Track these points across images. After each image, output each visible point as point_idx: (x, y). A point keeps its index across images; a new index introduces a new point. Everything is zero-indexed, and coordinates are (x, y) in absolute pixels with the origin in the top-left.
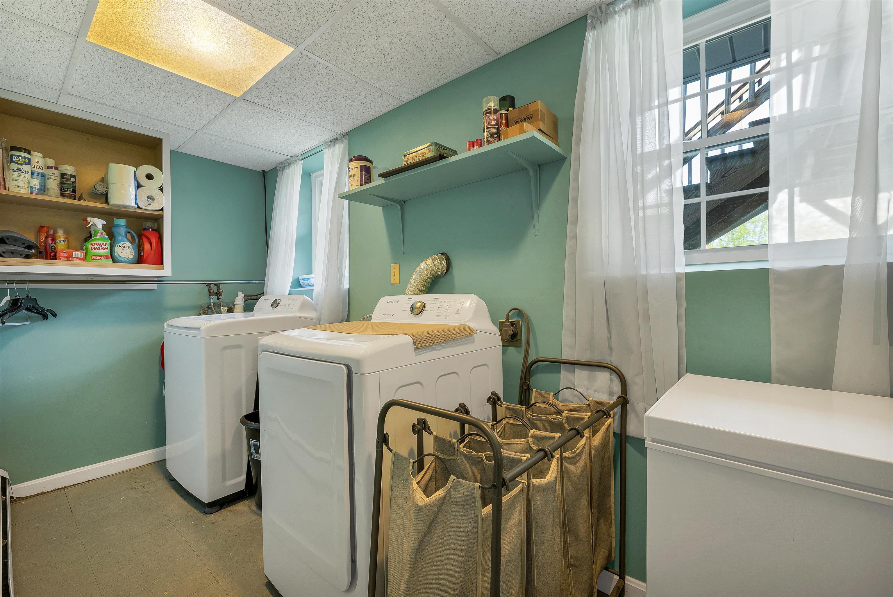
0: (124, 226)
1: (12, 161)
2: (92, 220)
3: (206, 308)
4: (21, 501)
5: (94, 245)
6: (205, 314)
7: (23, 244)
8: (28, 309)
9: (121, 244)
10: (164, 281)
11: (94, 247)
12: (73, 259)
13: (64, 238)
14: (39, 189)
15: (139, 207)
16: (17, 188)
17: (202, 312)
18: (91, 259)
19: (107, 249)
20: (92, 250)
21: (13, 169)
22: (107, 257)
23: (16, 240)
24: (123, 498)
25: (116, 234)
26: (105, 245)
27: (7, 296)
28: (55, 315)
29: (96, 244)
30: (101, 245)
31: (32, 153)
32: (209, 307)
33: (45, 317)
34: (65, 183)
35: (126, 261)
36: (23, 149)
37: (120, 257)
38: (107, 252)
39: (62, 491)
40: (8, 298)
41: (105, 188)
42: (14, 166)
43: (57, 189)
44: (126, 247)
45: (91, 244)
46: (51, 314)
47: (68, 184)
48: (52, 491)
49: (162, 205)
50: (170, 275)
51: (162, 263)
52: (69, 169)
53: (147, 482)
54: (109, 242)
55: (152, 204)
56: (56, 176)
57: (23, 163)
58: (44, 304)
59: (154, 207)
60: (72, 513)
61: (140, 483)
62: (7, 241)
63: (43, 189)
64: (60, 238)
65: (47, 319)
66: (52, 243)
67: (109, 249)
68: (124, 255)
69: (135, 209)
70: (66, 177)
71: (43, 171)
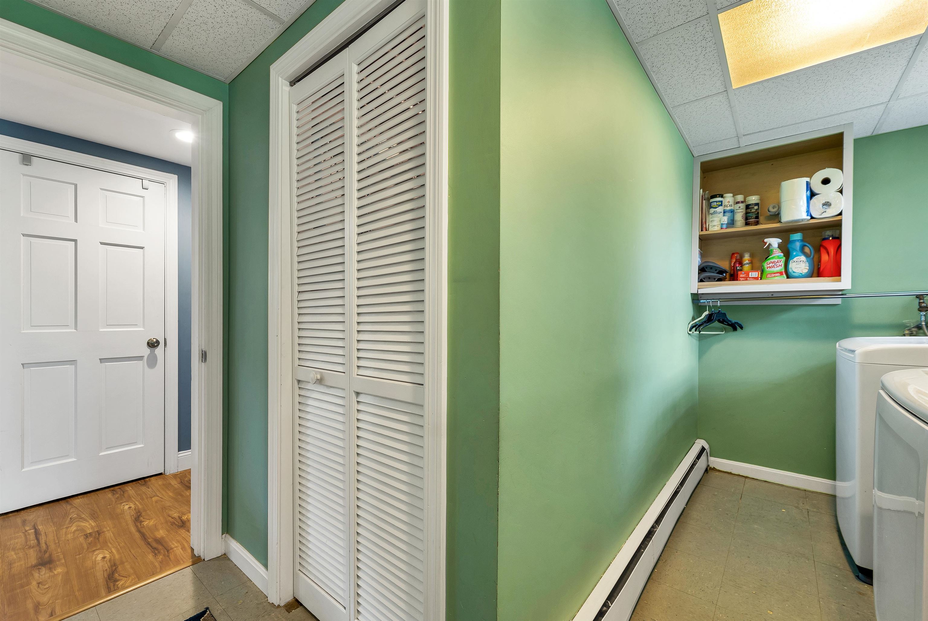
0: (799, 240)
1: (711, 207)
2: (768, 240)
3: (913, 328)
4: (716, 472)
5: (770, 264)
6: (911, 335)
7: (716, 270)
8: (719, 321)
9: (795, 259)
10: (845, 294)
11: (769, 265)
12: (750, 279)
13: (749, 260)
14: (728, 224)
15: (812, 218)
16: (713, 227)
17: (907, 332)
18: (767, 277)
19: (781, 265)
20: (767, 268)
21: (711, 213)
22: (781, 273)
23: (711, 268)
24: (785, 511)
25: (791, 250)
26: (779, 262)
27: (706, 311)
28: (741, 328)
29: (771, 263)
30: (775, 263)
31: (725, 195)
32: (919, 327)
33: (735, 329)
34: (750, 213)
35: (799, 276)
36: (718, 195)
37: (794, 272)
38: (782, 269)
39: (744, 479)
40: (707, 313)
41: (777, 208)
42: (712, 210)
43: (742, 220)
44: (801, 261)
45: (767, 263)
46: (739, 326)
47: (752, 212)
48: (737, 475)
49: (841, 208)
50: (849, 287)
51: (839, 274)
52: (753, 199)
53: (815, 510)
54: (784, 259)
55: (827, 210)
56: (741, 209)
57: (717, 206)
58: (732, 318)
59: (831, 212)
60: (741, 499)
61: (807, 507)
62: (706, 270)
63: (732, 223)
64: (745, 261)
65: (736, 330)
66: (738, 267)
67: (783, 265)
68: (798, 270)
69: (808, 220)
70: (750, 207)
71: (732, 208)
